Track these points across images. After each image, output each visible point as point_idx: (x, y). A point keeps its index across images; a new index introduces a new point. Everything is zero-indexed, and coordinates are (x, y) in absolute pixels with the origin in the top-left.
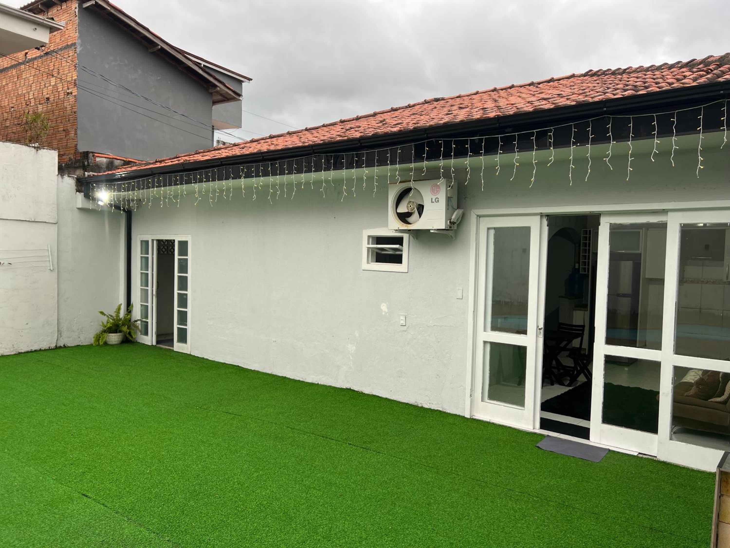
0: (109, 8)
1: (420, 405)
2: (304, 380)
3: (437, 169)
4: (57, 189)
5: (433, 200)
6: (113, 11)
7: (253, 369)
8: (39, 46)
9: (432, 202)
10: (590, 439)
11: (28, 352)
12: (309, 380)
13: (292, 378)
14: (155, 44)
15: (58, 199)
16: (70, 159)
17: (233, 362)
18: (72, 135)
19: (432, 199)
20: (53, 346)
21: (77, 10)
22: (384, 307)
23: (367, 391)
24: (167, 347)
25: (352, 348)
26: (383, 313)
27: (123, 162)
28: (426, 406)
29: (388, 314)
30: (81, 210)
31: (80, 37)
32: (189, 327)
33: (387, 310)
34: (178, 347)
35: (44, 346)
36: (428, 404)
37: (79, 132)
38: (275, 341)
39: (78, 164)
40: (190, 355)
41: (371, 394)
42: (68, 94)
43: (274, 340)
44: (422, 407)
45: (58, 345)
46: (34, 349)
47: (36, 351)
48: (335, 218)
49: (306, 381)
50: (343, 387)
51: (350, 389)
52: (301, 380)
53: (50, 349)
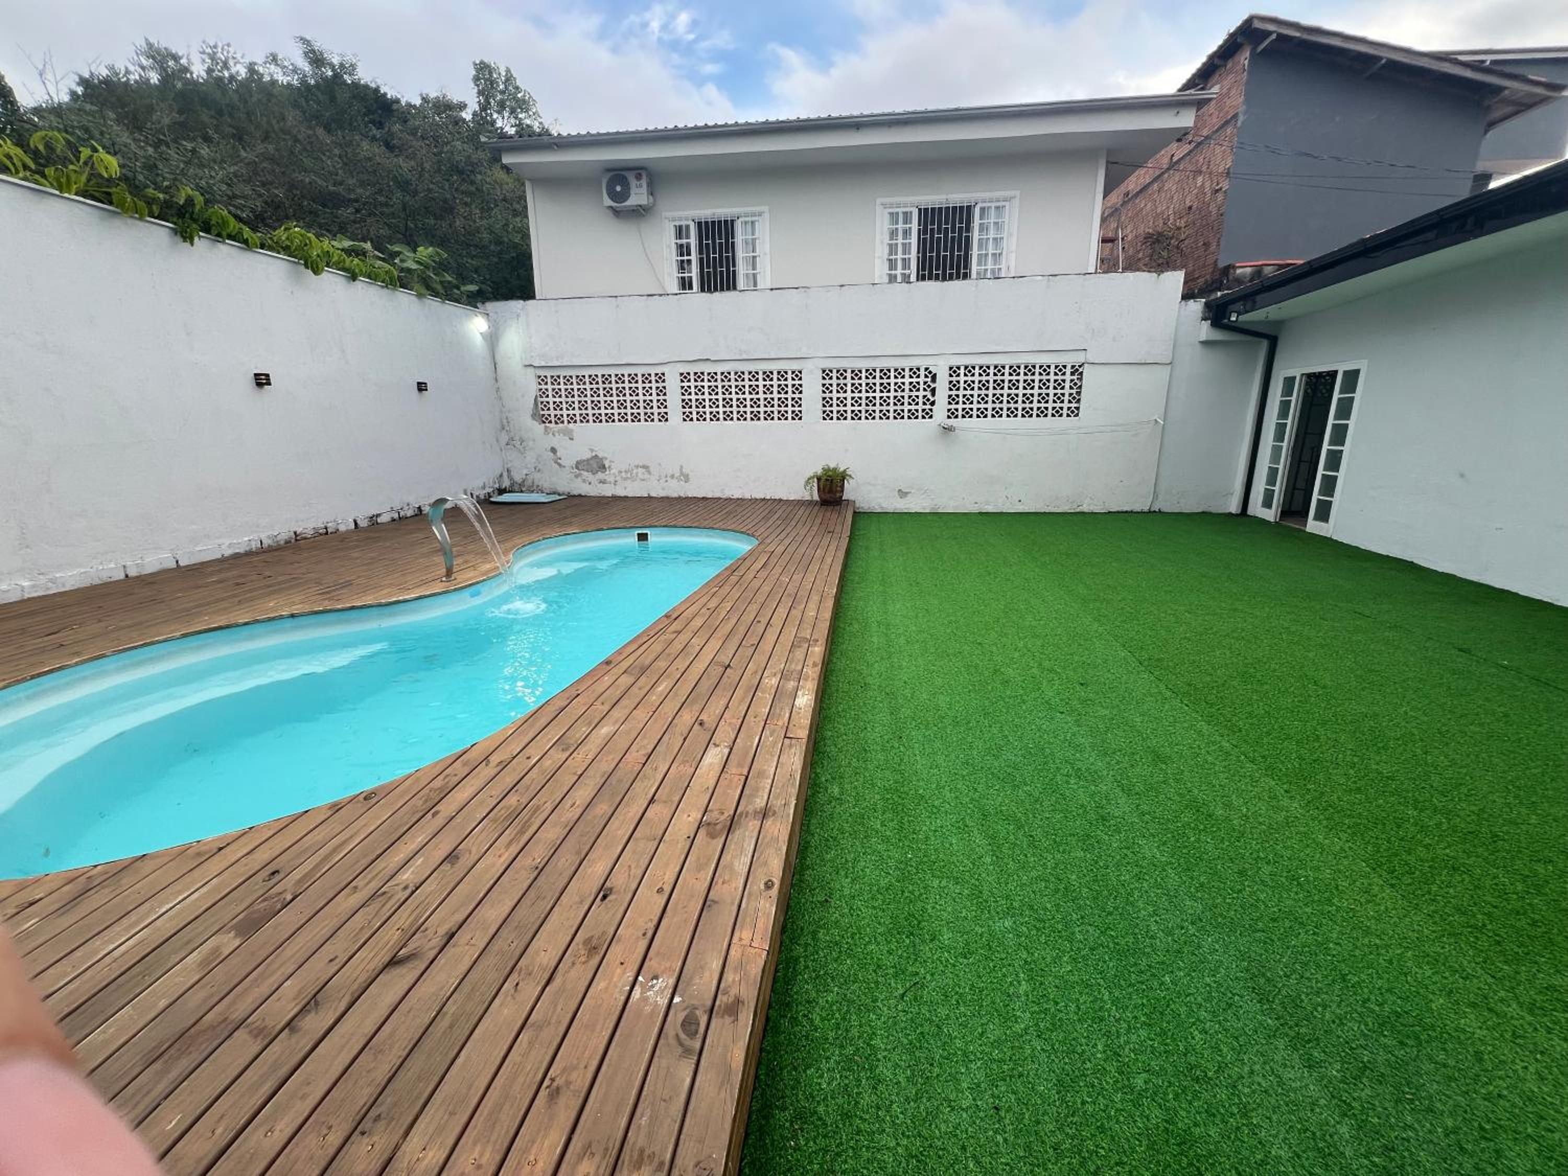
0: (1298, 34)
4: (1177, 320)
6: (1306, 36)
8: (1181, 135)
11: (1118, 512)
14: (1376, 59)
15: (1176, 335)
16: (1206, 281)
18: (1213, 248)
20: (1146, 509)
21: (1246, 62)
24: (1297, 527)
27: (1276, 267)
30: (1205, 343)
31: (1247, 101)
32: (1337, 500)
34: (1313, 526)
35: (1137, 508)
37: (1222, 243)
39: (1215, 285)
40: (1331, 539)
42: (1217, 191)
45: (1152, 509)
46: (1125, 509)
47: (1126, 512)
53: (1142, 513)
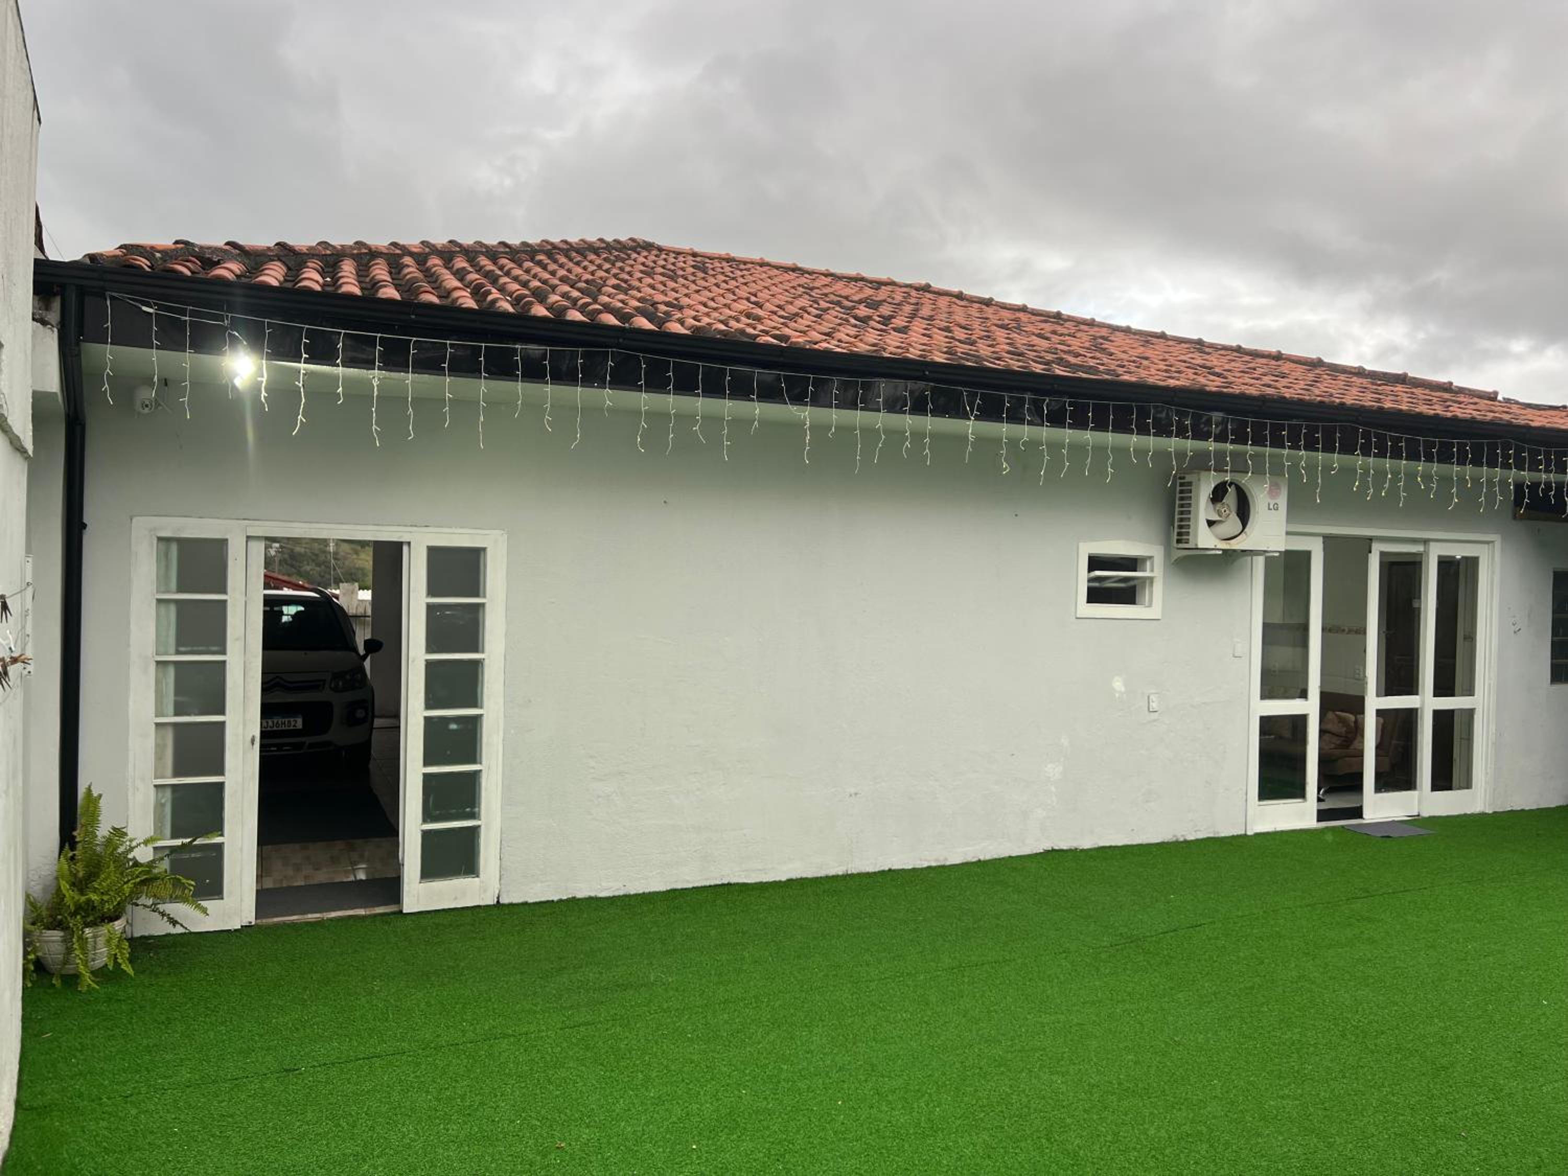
1: (1182, 839)
2: (942, 863)
3: (1206, 454)
5: (1271, 507)
7: (784, 879)
9: (1269, 509)
10: (1364, 816)
12: (955, 857)
13: (910, 867)
17: (707, 879)
19: (1269, 504)
22: (1118, 685)
23: (1087, 843)
24: (361, 913)
25: (1054, 770)
26: (1117, 695)
28: (1191, 837)
29: (1125, 695)
32: (493, 819)
33: (1123, 689)
34: (426, 894)
36: (1194, 833)
38: (856, 794)
41: (1096, 846)
43: (853, 791)
44: (1186, 842)
48: (1016, 515)
49: (948, 863)
50: (1038, 851)
51: (1053, 850)
52: (934, 864)
